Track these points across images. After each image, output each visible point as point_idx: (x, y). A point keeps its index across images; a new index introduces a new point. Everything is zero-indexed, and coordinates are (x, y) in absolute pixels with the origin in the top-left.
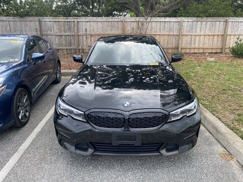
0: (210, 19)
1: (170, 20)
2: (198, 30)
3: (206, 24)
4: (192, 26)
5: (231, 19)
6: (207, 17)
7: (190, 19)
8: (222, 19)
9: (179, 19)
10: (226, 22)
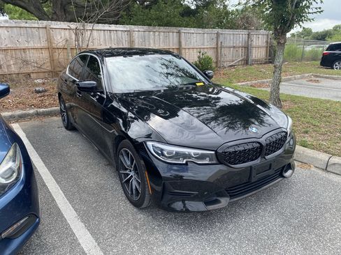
0: (162, 29)
1: (117, 29)
2: (152, 42)
3: (159, 35)
4: (145, 37)
5: (183, 30)
6: (159, 25)
7: (141, 28)
8: (175, 29)
9: (128, 27)
10: (179, 32)
